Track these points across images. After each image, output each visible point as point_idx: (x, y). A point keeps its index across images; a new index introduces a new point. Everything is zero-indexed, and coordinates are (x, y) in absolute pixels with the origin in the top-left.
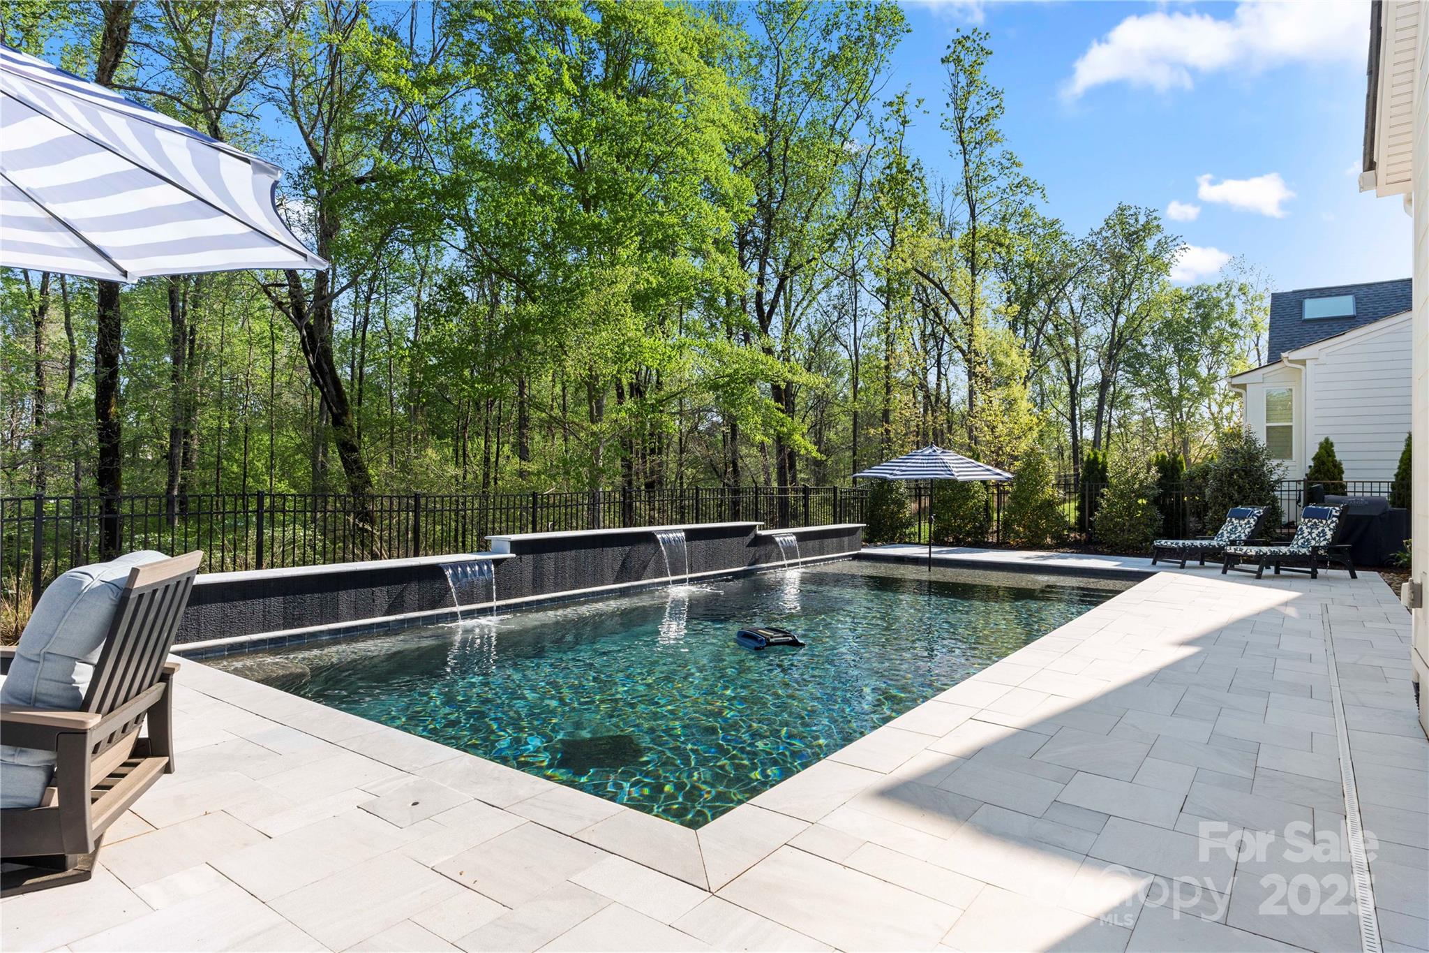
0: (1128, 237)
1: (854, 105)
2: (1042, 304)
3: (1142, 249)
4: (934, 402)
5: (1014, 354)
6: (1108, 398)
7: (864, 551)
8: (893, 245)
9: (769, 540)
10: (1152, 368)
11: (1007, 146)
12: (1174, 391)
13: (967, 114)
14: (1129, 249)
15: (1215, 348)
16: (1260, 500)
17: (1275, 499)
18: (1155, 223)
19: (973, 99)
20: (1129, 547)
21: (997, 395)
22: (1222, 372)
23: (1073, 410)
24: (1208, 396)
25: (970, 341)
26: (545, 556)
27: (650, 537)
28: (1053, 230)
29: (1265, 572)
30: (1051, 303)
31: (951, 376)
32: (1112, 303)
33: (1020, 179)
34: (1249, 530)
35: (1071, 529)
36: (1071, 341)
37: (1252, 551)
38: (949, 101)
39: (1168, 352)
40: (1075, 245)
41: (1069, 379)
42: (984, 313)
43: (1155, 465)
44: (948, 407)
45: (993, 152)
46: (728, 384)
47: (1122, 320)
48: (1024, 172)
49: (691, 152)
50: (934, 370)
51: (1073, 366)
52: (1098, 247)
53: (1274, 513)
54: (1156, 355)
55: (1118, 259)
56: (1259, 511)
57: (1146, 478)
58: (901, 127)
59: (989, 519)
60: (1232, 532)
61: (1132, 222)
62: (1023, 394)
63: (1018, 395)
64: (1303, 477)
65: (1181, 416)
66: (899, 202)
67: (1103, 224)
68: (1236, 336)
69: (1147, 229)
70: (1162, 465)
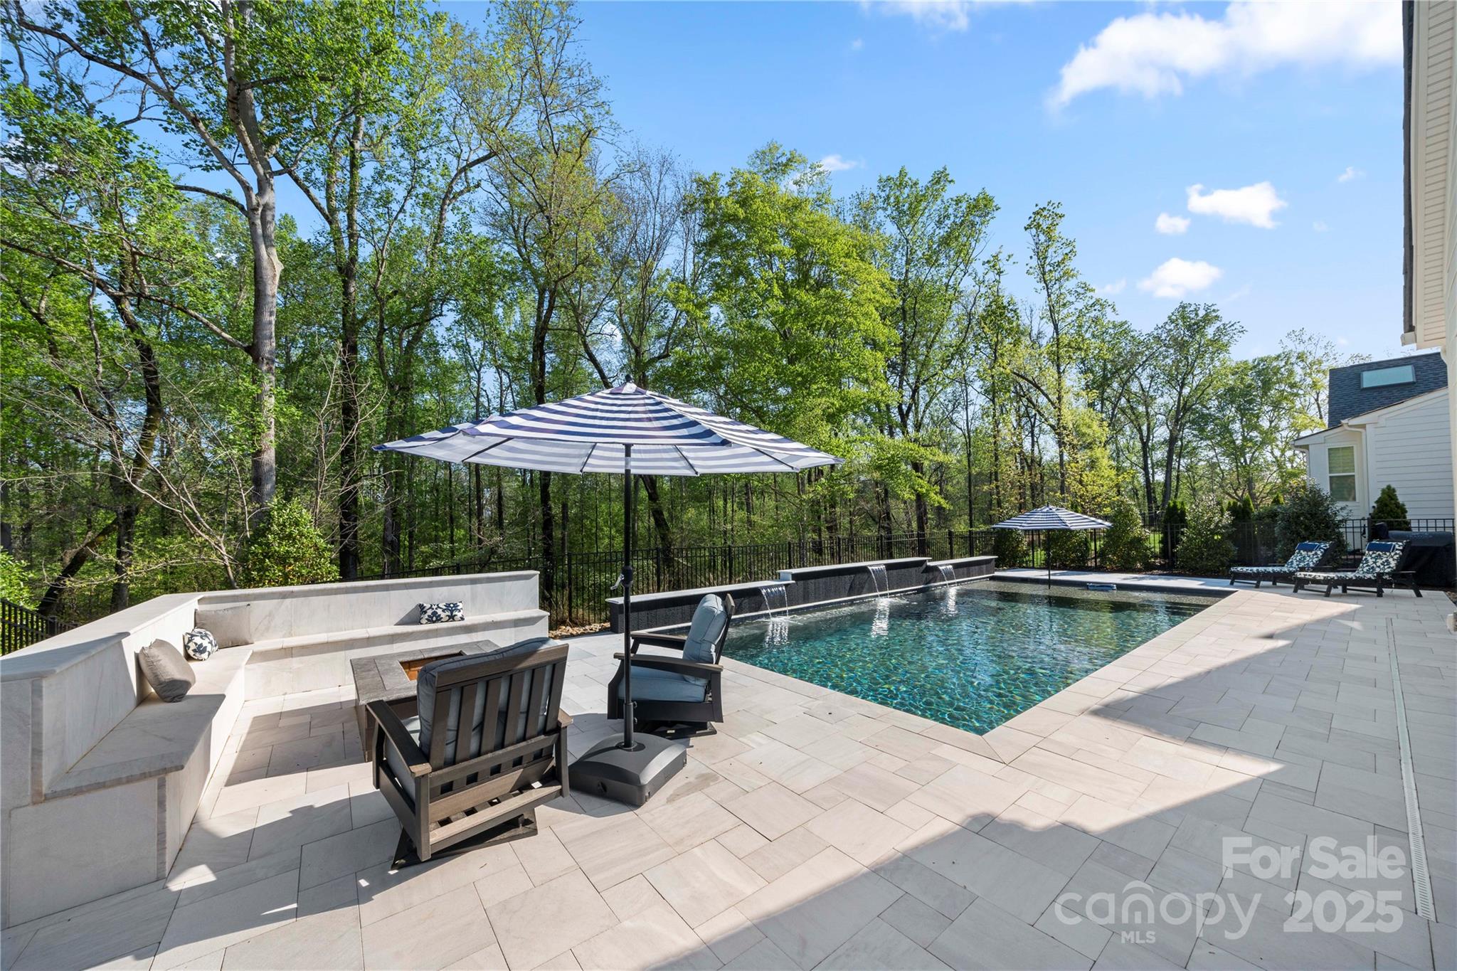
0: (1189, 328)
1: (962, 266)
2: (1115, 385)
3: (1203, 336)
4: (1030, 463)
5: (1095, 425)
6: (1177, 451)
7: (997, 574)
8: (996, 357)
9: (935, 569)
10: (1216, 425)
11: (1081, 279)
12: (1238, 442)
13: (1047, 262)
14: (1191, 337)
15: (1276, 406)
16: (1325, 535)
17: (1340, 535)
18: (1214, 314)
19: (1051, 250)
20: (1208, 571)
21: (1082, 456)
22: (1284, 424)
23: (1145, 461)
24: (1270, 443)
25: (1059, 420)
26: (809, 581)
27: (864, 569)
28: (1123, 330)
29: (1333, 591)
30: (1124, 384)
31: (1041, 441)
32: (1177, 379)
33: (1094, 300)
34: (1314, 560)
35: (1156, 557)
36: (1141, 409)
37: (1321, 576)
38: (1032, 254)
39: (1231, 412)
40: (1142, 339)
41: (1141, 439)
42: (1067, 398)
43: (1228, 510)
44: (1040, 465)
45: (1070, 284)
46: (888, 464)
47: (1186, 391)
48: (1096, 295)
49: (855, 318)
50: (1030, 439)
51: (1144, 428)
52: (1163, 337)
53: (1340, 545)
54: (1220, 415)
55: (1181, 346)
56: (1325, 545)
57: (1221, 521)
58: (997, 277)
59: (1088, 549)
60: (1300, 561)
61: (1192, 316)
62: (1103, 456)
63: (1099, 455)
64: (1367, 516)
65: (1245, 461)
66: (998, 328)
67: (1166, 320)
68: (1297, 395)
69: (1207, 320)
70: (1233, 509)
